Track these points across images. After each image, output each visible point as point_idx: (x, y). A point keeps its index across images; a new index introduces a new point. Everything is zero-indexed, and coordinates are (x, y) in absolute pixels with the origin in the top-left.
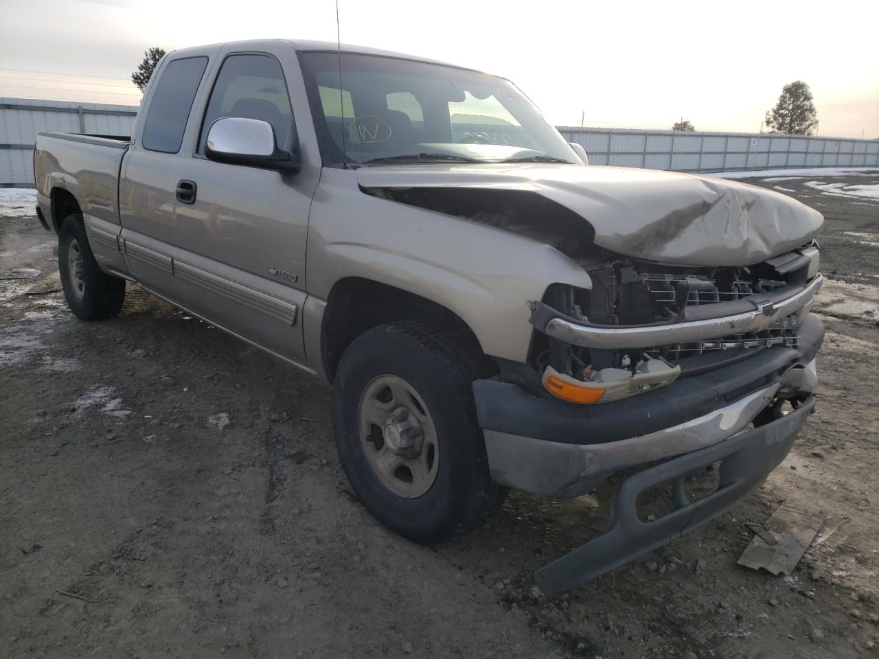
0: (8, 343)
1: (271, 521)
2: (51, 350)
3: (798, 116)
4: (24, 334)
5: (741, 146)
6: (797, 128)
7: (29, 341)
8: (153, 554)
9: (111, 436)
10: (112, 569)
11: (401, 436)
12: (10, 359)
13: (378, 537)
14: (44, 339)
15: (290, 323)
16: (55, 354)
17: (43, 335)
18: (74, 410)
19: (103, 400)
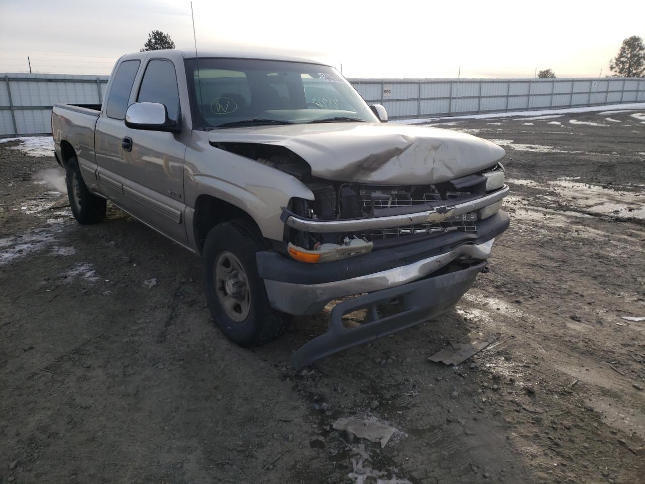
0: (34, 238)
1: (164, 336)
2: (59, 242)
3: (635, 63)
4: (45, 233)
5: (585, 87)
6: (634, 72)
7: (47, 237)
8: (94, 352)
9: (84, 291)
10: (70, 359)
11: (233, 286)
12: (34, 248)
13: (224, 344)
14: (56, 236)
15: (178, 222)
16: (61, 245)
17: (56, 234)
18: (66, 277)
19: (84, 272)
